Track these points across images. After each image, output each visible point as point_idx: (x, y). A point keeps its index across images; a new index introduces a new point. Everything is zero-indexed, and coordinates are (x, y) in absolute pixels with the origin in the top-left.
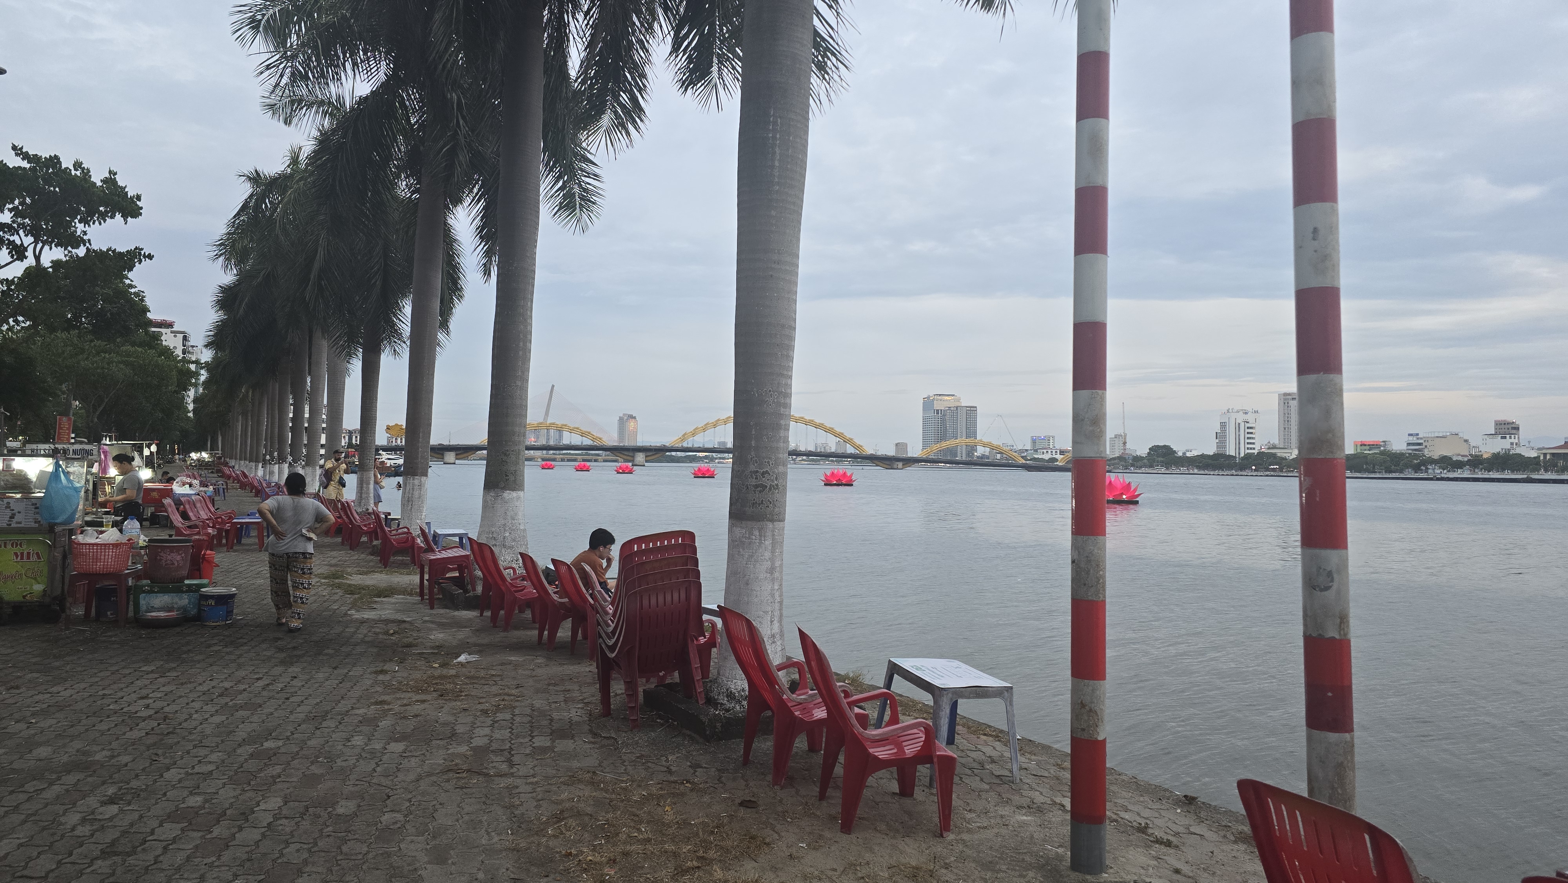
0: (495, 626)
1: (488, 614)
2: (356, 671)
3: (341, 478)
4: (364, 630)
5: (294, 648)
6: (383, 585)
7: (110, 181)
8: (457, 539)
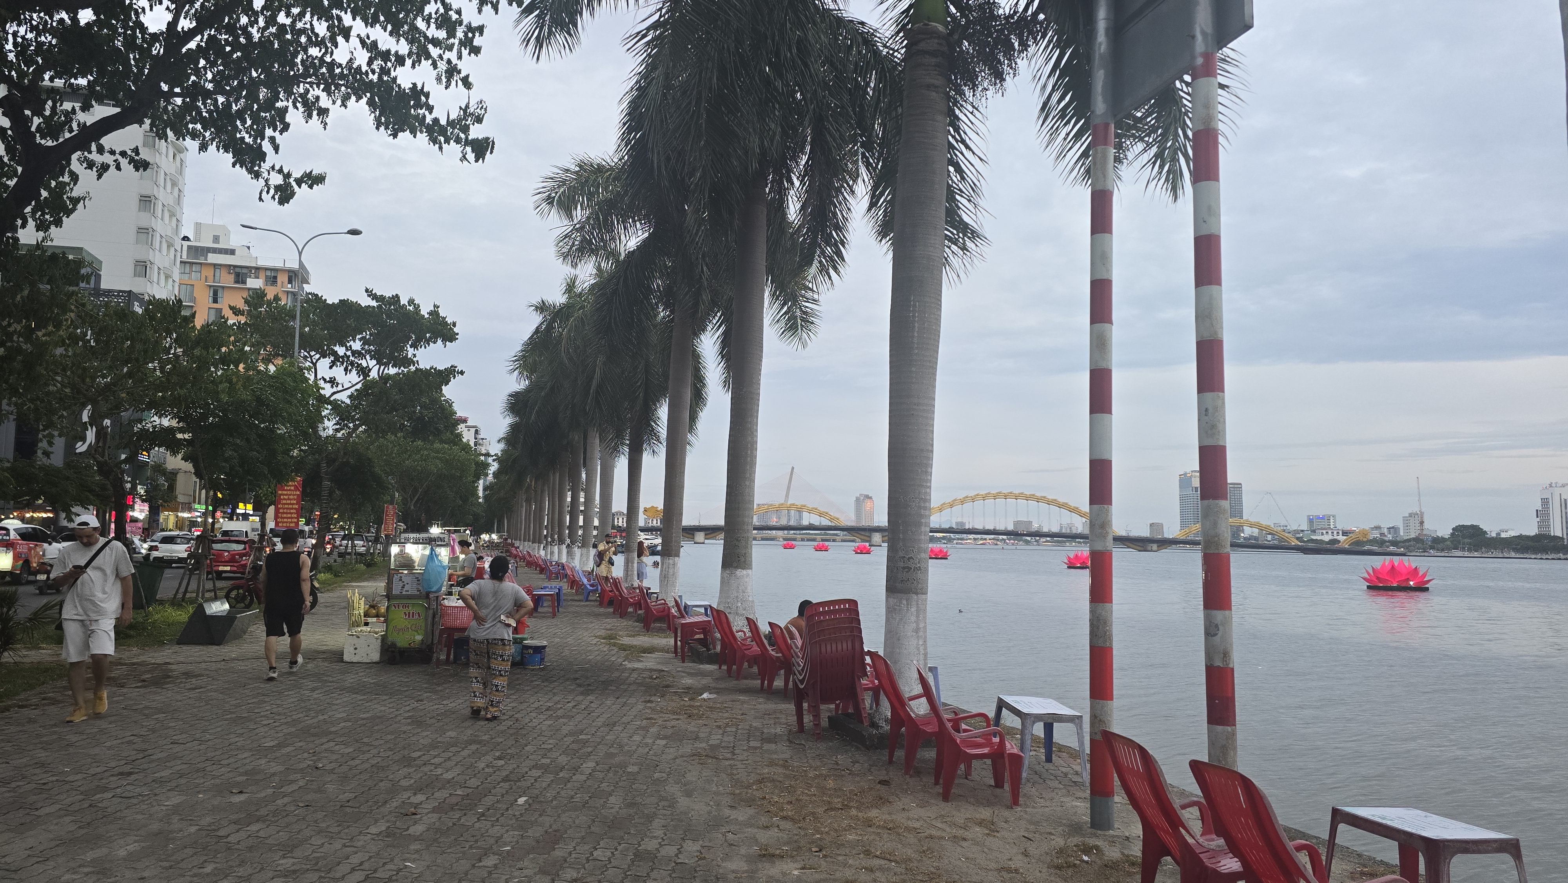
0: (730, 676)
1: (724, 667)
2: (632, 700)
3: (610, 558)
4: (635, 675)
5: (589, 685)
6: (647, 645)
7: (434, 313)
8: (702, 610)
